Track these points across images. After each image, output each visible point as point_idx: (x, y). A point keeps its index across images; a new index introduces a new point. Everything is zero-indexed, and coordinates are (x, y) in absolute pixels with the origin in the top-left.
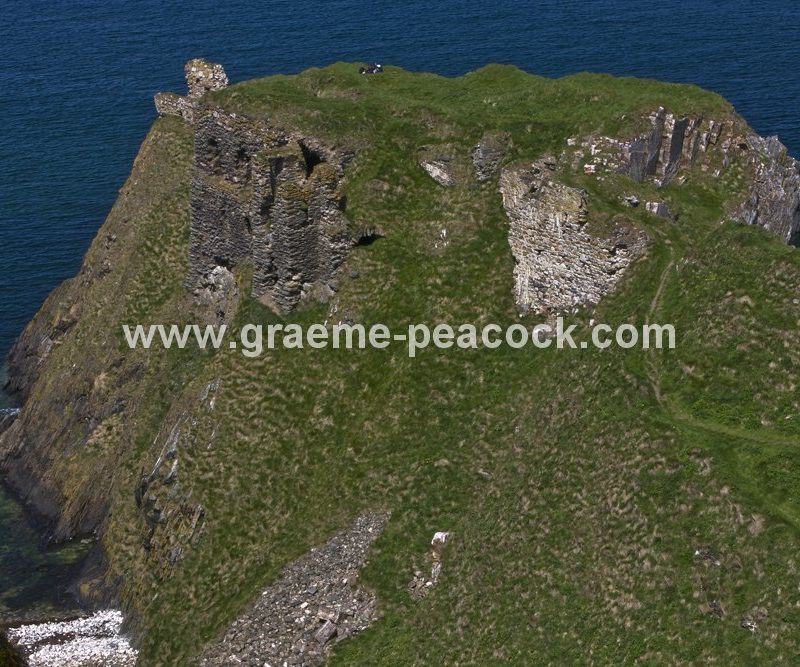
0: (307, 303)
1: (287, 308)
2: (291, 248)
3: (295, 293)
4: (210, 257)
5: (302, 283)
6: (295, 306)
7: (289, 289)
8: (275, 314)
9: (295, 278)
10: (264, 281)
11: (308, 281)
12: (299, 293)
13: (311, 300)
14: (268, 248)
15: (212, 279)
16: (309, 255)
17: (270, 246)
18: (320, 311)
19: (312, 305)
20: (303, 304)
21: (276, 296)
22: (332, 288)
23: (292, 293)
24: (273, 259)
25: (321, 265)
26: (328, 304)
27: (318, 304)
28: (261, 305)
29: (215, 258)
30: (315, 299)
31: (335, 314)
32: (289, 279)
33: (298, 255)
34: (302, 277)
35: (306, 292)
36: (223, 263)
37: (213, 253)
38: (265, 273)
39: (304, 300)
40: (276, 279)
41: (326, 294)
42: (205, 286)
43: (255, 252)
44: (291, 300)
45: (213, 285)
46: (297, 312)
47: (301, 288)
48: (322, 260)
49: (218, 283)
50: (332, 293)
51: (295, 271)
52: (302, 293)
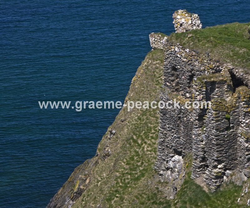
0: (227, 185)
1: (213, 187)
2: (217, 145)
3: (219, 177)
4: (171, 148)
5: (225, 170)
6: (219, 187)
7: (215, 174)
8: (204, 191)
9: (219, 166)
10: (199, 168)
11: (230, 169)
12: (223, 177)
13: (230, 183)
14: (202, 144)
15: (171, 164)
16: (231, 151)
17: (204, 143)
18: (236, 191)
19: (230, 186)
20: (225, 185)
21: (207, 179)
22: (246, 175)
23: (217, 177)
24: (205, 152)
25: (239, 159)
26: (242, 186)
27: (236, 186)
28: (196, 185)
29: (174, 150)
30: (233, 183)
31: (245, 194)
32: (215, 167)
33: (222, 150)
34: (225, 166)
35: (227, 177)
36: (179, 154)
37: (172, 146)
38: (200, 162)
39: (226, 183)
40: (208, 166)
41: (241, 179)
42: (168, 169)
43: (194, 147)
44: (216, 182)
45: (172, 168)
46: (220, 191)
47: (224, 174)
48: (240, 154)
49: (175, 167)
50: (246, 178)
51: (220, 162)
52: (225, 177)
